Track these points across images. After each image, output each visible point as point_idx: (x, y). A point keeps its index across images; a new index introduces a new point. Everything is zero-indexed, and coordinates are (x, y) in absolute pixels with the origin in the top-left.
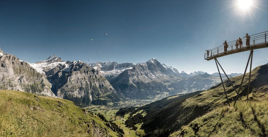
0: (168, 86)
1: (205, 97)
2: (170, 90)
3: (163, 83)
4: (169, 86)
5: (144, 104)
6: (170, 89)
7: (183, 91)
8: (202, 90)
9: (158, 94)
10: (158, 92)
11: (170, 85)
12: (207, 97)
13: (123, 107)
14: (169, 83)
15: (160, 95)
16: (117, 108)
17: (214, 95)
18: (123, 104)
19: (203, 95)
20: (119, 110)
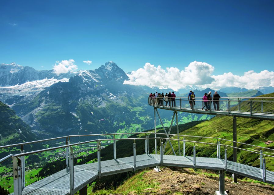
0: (138, 112)
1: (205, 132)
2: (144, 120)
3: (129, 107)
4: (141, 114)
5: (95, 149)
6: (142, 118)
7: (165, 121)
8: (200, 119)
9: (122, 127)
10: (121, 124)
11: (143, 111)
12: (209, 132)
13: (52, 160)
14: (141, 108)
15: (124, 129)
16: (37, 165)
17: (222, 129)
18: (52, 156)
19: (201, 130)
20: (42, 168)
